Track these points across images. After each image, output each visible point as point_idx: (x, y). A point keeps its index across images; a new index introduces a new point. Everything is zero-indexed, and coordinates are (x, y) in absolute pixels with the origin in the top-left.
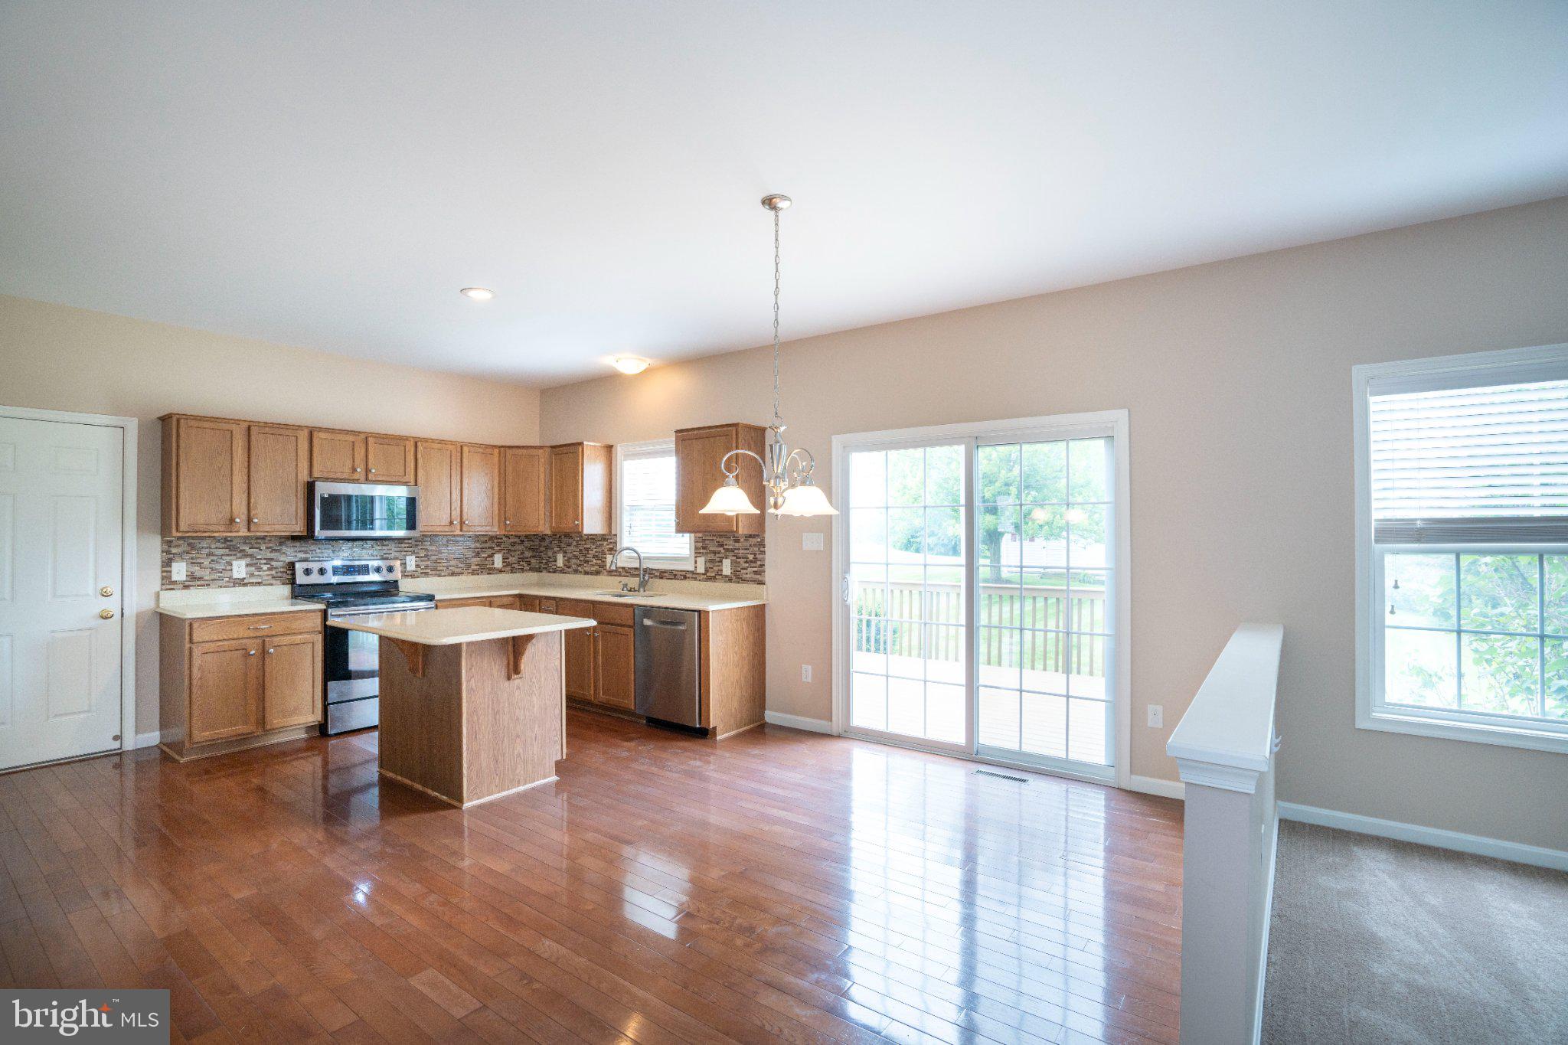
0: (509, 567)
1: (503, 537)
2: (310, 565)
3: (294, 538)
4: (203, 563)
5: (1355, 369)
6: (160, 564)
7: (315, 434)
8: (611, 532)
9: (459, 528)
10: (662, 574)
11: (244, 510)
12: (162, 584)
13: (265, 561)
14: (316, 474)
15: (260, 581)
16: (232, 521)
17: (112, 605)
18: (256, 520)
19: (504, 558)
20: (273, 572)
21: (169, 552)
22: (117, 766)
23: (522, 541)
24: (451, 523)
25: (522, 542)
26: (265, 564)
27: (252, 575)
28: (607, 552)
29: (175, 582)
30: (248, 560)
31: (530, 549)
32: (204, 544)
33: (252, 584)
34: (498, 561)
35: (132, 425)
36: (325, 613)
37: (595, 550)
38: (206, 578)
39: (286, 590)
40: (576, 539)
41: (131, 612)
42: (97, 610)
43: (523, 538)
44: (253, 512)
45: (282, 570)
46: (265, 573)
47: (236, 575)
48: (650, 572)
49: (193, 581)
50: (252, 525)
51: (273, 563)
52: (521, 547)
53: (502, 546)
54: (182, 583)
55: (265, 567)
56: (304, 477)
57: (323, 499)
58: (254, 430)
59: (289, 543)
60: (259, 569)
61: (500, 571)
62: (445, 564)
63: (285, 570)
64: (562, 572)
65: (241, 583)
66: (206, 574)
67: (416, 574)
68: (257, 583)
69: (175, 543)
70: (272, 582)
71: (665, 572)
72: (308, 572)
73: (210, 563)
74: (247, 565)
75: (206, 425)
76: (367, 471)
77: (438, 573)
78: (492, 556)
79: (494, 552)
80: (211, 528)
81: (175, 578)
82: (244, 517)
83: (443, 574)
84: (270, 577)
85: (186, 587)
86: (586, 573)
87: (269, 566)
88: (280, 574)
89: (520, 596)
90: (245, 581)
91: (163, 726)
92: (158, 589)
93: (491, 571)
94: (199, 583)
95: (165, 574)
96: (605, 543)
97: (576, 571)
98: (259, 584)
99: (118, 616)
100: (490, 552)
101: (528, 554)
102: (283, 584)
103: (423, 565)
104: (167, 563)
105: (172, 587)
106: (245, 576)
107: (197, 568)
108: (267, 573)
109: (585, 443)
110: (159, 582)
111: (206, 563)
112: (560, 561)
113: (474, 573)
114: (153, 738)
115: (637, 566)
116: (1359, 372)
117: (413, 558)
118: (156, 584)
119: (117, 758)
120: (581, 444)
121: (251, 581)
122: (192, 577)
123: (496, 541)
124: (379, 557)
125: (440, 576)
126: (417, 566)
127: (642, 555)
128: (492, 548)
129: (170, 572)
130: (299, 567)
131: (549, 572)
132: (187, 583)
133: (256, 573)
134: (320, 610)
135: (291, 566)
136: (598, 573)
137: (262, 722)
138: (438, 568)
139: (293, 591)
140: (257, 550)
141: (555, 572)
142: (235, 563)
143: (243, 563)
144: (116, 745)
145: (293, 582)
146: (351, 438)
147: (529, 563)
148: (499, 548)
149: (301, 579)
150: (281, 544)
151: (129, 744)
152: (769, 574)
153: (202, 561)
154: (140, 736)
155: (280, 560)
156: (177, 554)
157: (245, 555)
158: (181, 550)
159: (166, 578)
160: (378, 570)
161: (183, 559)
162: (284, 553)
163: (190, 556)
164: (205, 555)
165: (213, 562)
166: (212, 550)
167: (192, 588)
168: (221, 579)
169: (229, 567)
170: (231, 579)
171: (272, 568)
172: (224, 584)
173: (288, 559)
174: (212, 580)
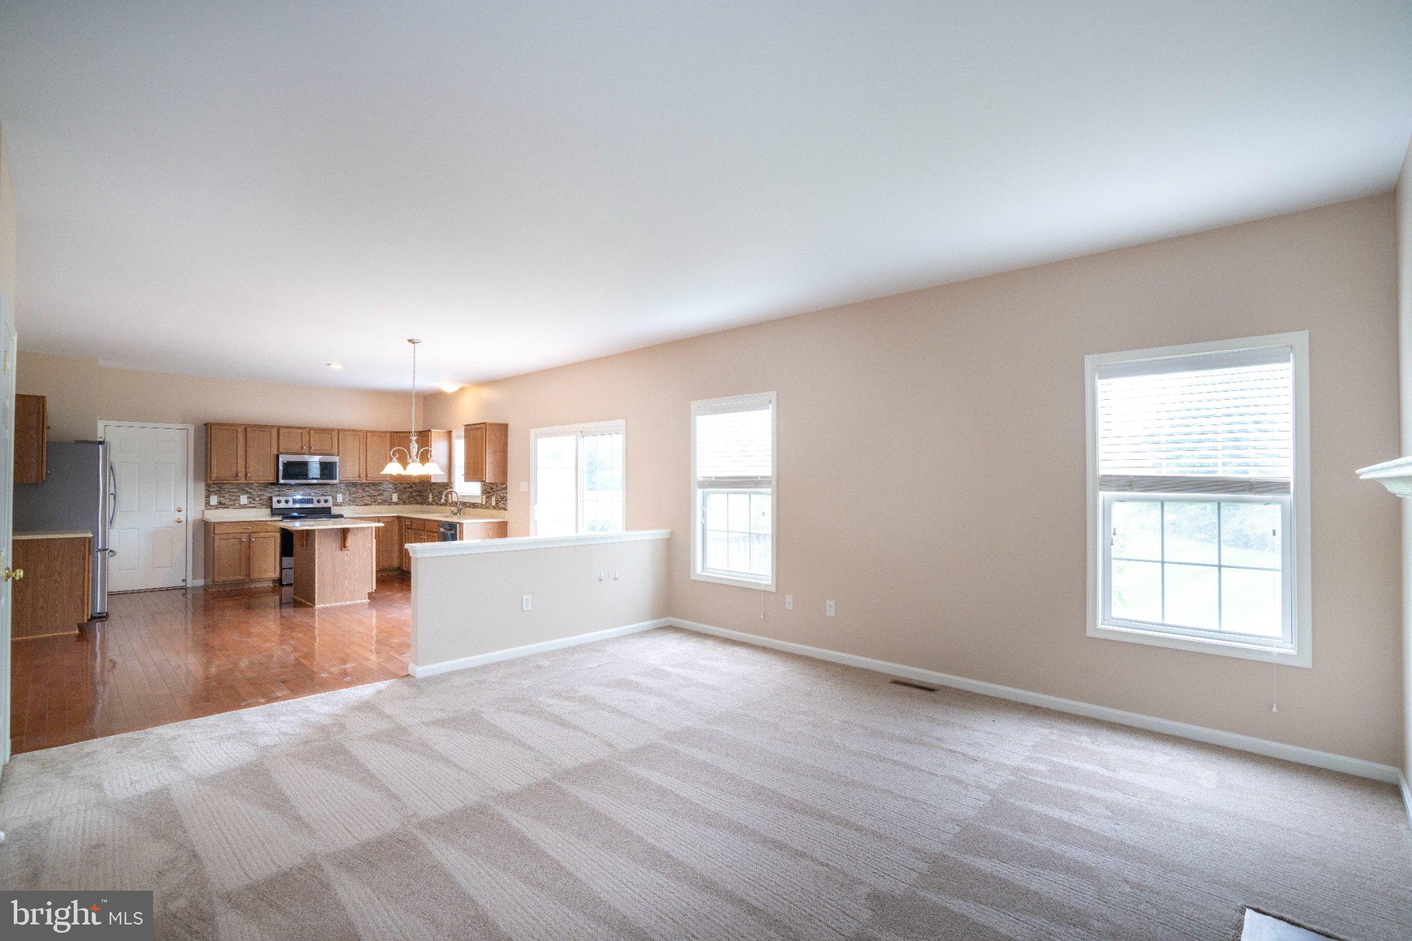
0: (402, 501)
2: (281, 498)
3: (269, 484)
4: (225, 496)
5: (692, 402)
6: (204, 497)
7: (281, 429)
8: (450, 481)
9: (365, 478)
11: (244, 469)
12: (206, 506)
13: (256, 496)
14: (280, 451)
15: (255, 505)
16: (237, 475)
17: (182, 516)
18: (250, 475)
19: (398, 496)
20: (261, 502)
21: (209, 491)
22: (184, 595)
24: (359, 476)
25: (411, 487)
27: (250, 503)
29: (212, 506)
30: (248, 495)
31: (416, 491)
32: (226, 486)
33: (250, 507)
34: (395, 498)
35: (191, 428)
36: (284, 522)
38: (227, 503)
39: (268, 511)
40: (437, 485)
41: (190, 519)
42: (175, 518)
43: (410, 484)
44: (248, 469)
46: (256, 502)
47: (242, 502)
48: (464, 504)
49: (221, 505)
50: (248, 477)
51: (261, 497)
52: (411, 490)
53: (398, 488)
54: (216, 506)
55: (257, 499)
56: (275, 451)
57: (284, 463)
58: (248, 429)
59: (270, 486)
60: (254, 500)
61: (396, 504)
63: (267, 501)
65: (244, 507)
66: (226, 501)
67: (343, 504)
69: (212, 486)
70: (260, 506)
72: (279, 502)
73: (229, 496)
74: (248, 498)
75: (225, 427)
76: (310, 448)
78: (390, 494)
79: (392, 492)
80: (226, 478)
81: (212, 503)
82: (244, 472)
84: (259, 504)
85: (217, 508)
87: (259, 498)
88: (264, 503)
89: (398, 517)
90: (246, 505)
91: (205, 577)
92: (204, 509)
93: (389, 503)
94: (223, 506)
95: (207, 501)
98: (254, 507)
99: (185, 521)
100: (389, 492)
102: (266, 507)
104: (208, 497)
105: (210, 507)
106: (246, 503)
107: (223, 499)
108: (258, 502)
109: (435, 430)
110: (204, 504)
111: (227, 496)
113: (378, 504)
114: (200, 582)
116: (694, 404)
117: (341, 495)
118: (203, 506)
119: (184, 589)
120: (430, 431)
121: (249, 505)
122: (220, 503)
124: (320, 495)
125: (357, 505)
126: (343, 500)
129: (209, 500)
130: (275, 499)
132: (218, 506)
133: (253, 502)
134: (282, 521)
135: (271, 498)
137: (248, 575)
138: (356, 501)
139: (272, 511)
140: (253, 490)
142: (242, 496)
143: (246, 496)
144: (183, 584)
145: (271, 507)
146: (300, 431)
147: (416, 499)
149: (275, 505)
150: (266, 487)
151: (190, 584)
152: (510, 505)
154: (196, 581)
155: (264, 495)
156: (213, 492)
157: (247, 493)
158: (215, 490)
159: (208, 503)
160: (319, 501)
161: (216, 494)
162: (267, 492)
163: (218, 492)
164: (227, 492)
165: (231, 495)
166: (230, 490)
167: (220, 509)
168: (234, 504)
169: (238, 498)
170: (240, 504)
171: (261, 499)
172: (235, 506)
173: (269, 495)
174: (230, 504)
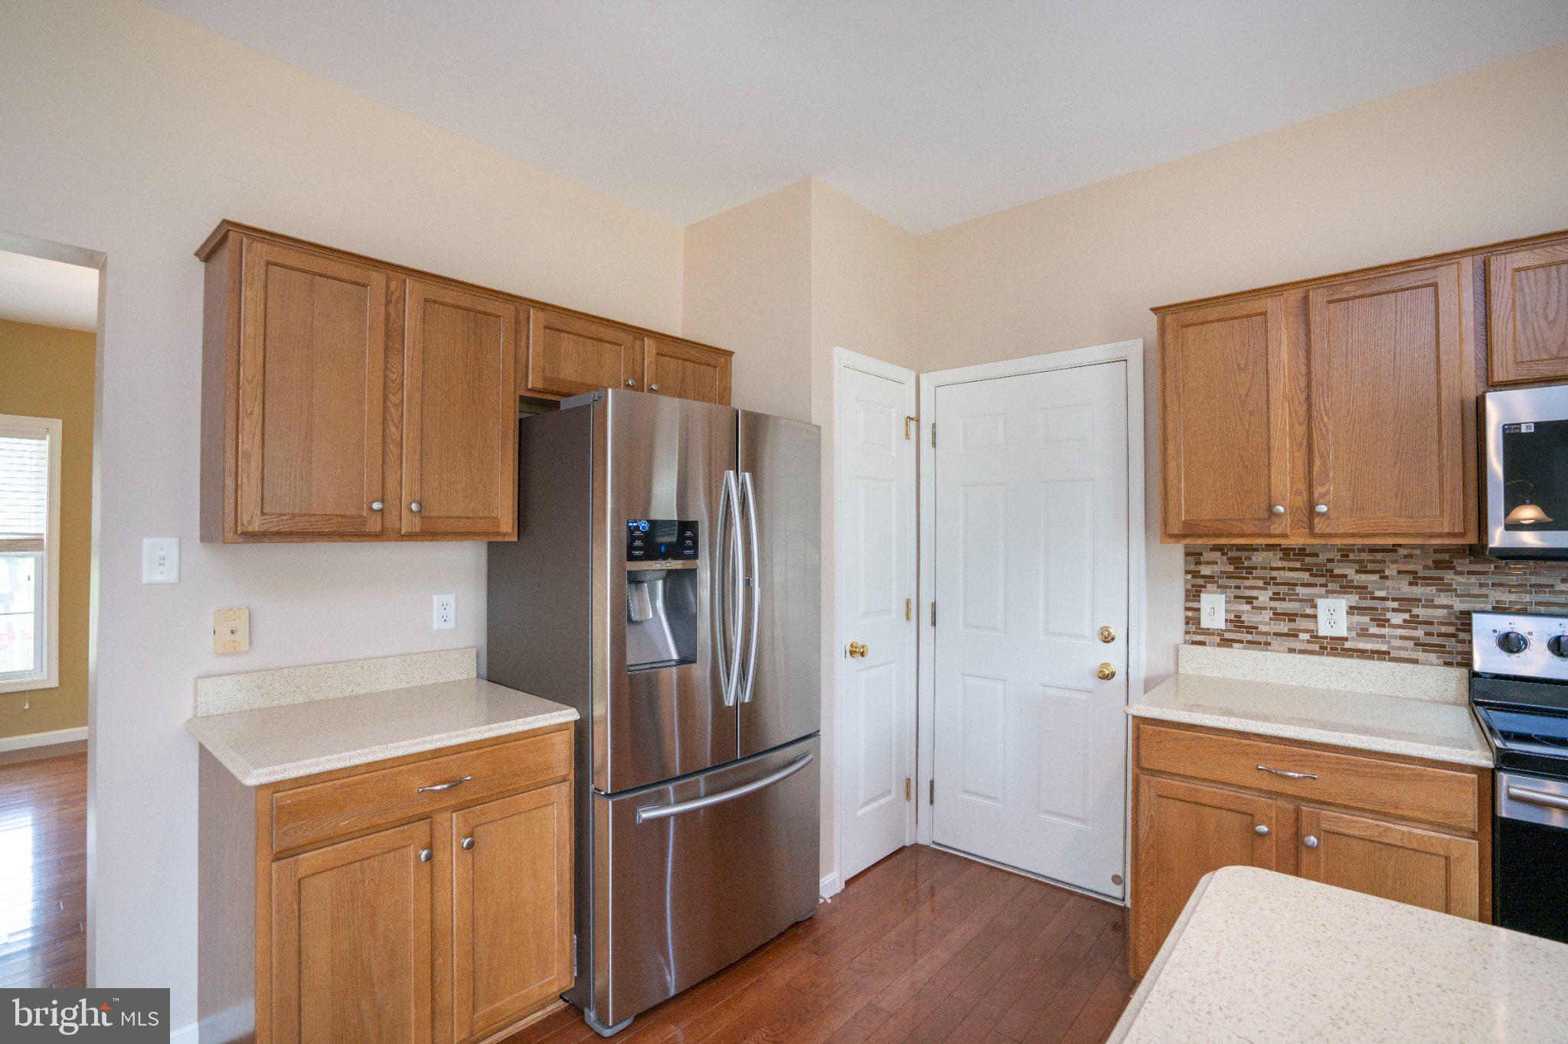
2: (1521, 624)
4: (1257, 598)
6: (1182, 595)
12: (1187, 633)
13: (1395, 605)
15: (1384, 648)
17: (1112, 656)
18: (1322, 508)
20: (1419, 633)
21: (1196, 574)
26: (1394, 610)
27: (1363, 633)
29: (1207, 632)
30: (1354, 599)
32: (1258, 558)
33: (1362, 654)
35: (1136, 351)
38: (1263, 628)
39: (1452, 681)
42: (1095, 663)
44: (1318, 490)
45: (1443, 629)
46: (1395, 630)
47: (1324, 630)
49: (1238, 632)
50: (1318, 519)
51: (1421, 612)
54: (1220, 633)
55: (1397, 619)
60: (1382, 622)
63: (1451, 630)
65: (1334, 647)
66: (1263, 621)
68: (1373, 652)
69: (1207, 556)
70: (1414, 655)
72: (1511, 642)
73: (1271, 599)
74: (1352, 610)
81: (1206, 621)
82: (1299, 502)
84: (1410, 644)
85: (1226, 643)
87: (1407, 616)
88: (1436, 640)
90: (1348, 645)
92: (1179, 640)
94: (1249, 637)
95: (1190, 614)
98: (1381, 655)
99: (1120, 677)
102: (1447, 664)
104: (1193, 594)
105: (1201, 638)
106: (1345, 634)
107: (1247, 607)
108: (1403, 632)
110: (1181, 626)
111: (1264, 597)
118: (1176, 629)
119: (1118, 914)
121: (1361, 645)
122: (1237, 622)
129: (1198, 610)
130: (1484, 628)
132: (1227, 636)
133: (1374, 630)
135: (1464, 622)
139: (1465, 686)
140: (1375, 577)
142: (1320, 602)
143: (1341, 604)
144: (1117, 891)
145: (1467, 662)
149: (1485, 660)
153: (1254, 593)
155: (1430, 604)
156: (1210, 578)
157: (1347, 588)
158: (1216, 568)
159: (1193, 620)
161: (1223, 588)
162: (1447, 588)
163: (1233, 583)
164: (1260, 583)
165: (1276, 597)
166: (1275, 574)
167: (1235, 645)
168: (1293, 635)
169: (1309, 611)
170: (1315, 637)
171: (1414, 622)
172: (1299, 646)
173: (1459, 605)
174: (1276, 634)
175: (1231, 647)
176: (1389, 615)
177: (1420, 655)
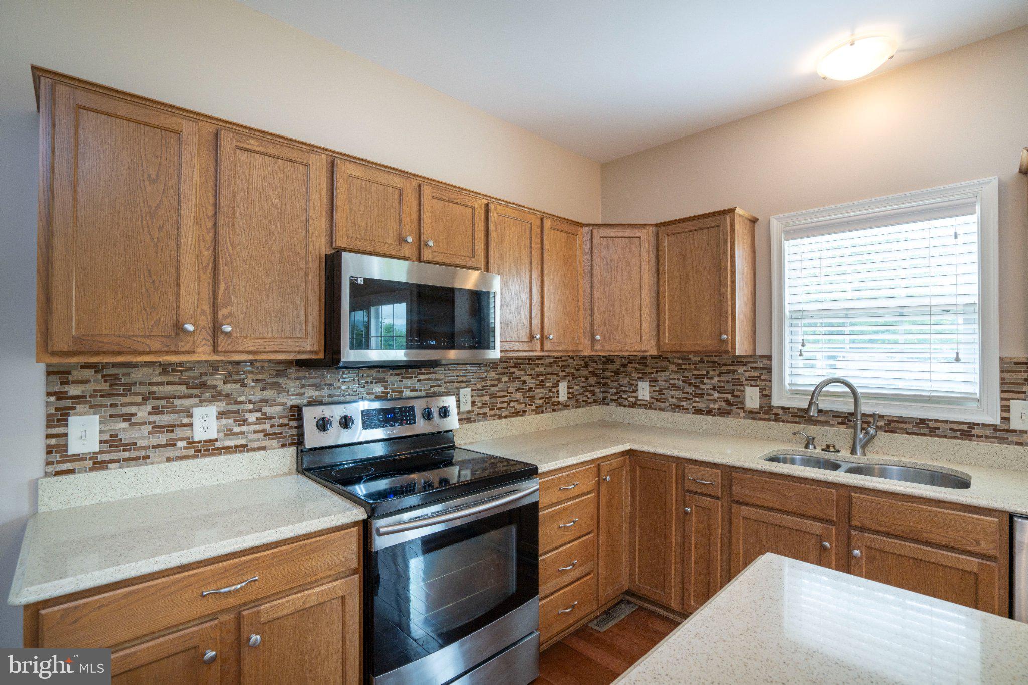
0: (575, 401)
1: (568, 358)
2: (327, 412)
3: (300, 364)
4: (135, 414)
6: (42, 420)
7: (340, 166)
8: (755, 350)
9: (539, 345)
10: (893, 425)
11: (206, 306)
12: (49, 463)
13: (251, 407)
14: (340, 242)
15: (243, 442)
16: (179, 328)
18: (227, 328)
19: (569, 387)
20: (266, 426)
21: (62, 397)
23: (586, 363)
24: (531, 337)
25: (586, 365)
26: (251, 411)
27: (229, 433)
28: (745, 383)
29: (78, 458)
30: (222, 406)
31: (593, 374)
32: (137, 375)
33: (228, 450)
34: (563, 392)
36: (366, 529)
37: (716, 379)
38: (141, 443)
39: (288, 458)
40: (676, 361)
43: (587, 359)
44: (223, 312)
45: (281, 421)
46: (251, 427)
47: (199, 434)
49: (113, 453)
50: (221, 338)
51: (268, 410)
52: (585, 373)
53: (567, 371)
54: (94, 456)
55: (252, 417)
56: (320, 246)
57: (354, 285)
58: (227, 135)
59: (292, 372)
60: (242, 422)
61: (566, 406)
62: (506, 399)
63: (285, 420)
64: (647, 406)
65: (207, 449)
66: (142, 436)
67: (472, 416)
68: (237, 446)
69: (76, 374)
70: (263, 443)
71: (902, 420)
72: (323, 424)
73: (150, 413)
74: (221, 415)
76: (421, 244)
77: (498, 412)
78: (556, 385)
79: (558, 379)
80: (134, 346)
81: (75, 447)
82: (205, 321)
83: (503, 414)
84: (261, 435)
85: (101, 465)
86: (697, 411)
87: (258, 414)
88: (276, 430)
89: (630, 453)
90: (218, 444)
92: (38, 474)
93: (557, 406)
94: (127, 454)
95: (53, 441)
96: (741, 370)
97: (677, 408)
98: (242, 448)
100: (554, 378)
101: (592, 381)
102: (283, 446)
103: (480, 401)
104: (58, 419)
105: (68, 466)
106: (215, 436)
107: (125, 425)
108: (256, 427)
109: (737, 210)
110: (41, 458)
111: (142, 413)
112: (644, 391)
113: (538, 410)
115: (851, 409)
117: (467, 391)
118: (35, 462)
120: (732, 211)
121: (227, 443)
122: (113, 442)
123: (560, 363)
124: (423, 394)
125: (500, 417)
126: (474, 403)
127: (859, 391)
128: (557, 374)
129: (66, 435)
130: (310, 416)
131: (625, 406)
132: (101, 457)
133: (237, 429)
134: (356, 524)
135: (296, 413)
136: (723, 413)
138: (499, 406)
139: (298, 460)
140: (238, 386)
141: (634, 406)
142: (197, 412)
143: (212, 410)
145: (299, 441)
146: (398, 182)
147: (592, 393)
148: (563, 373)
149: (313, 438)
150: (280, 374)
153: (132, 409)
155: (273, 404)
156: (80, 399)
157: (217, 396)
158: (89, 388)
159: (57, 448)
160: (427, 415)
161: (96, 408)
162: (285, 391)
163: (108, 401)
164: (139, 399)
165: (155, 411)
166: (154, 389)
167: (111, 465)
168: (172, 444)
169: (186, 420)
170: (191, 442)
171: (263, 418)
172: (177, 453)
173: (291, 402)
174: (154, 447)
175: (107, 468)
176: (248, 415)
177: (267, 443)
